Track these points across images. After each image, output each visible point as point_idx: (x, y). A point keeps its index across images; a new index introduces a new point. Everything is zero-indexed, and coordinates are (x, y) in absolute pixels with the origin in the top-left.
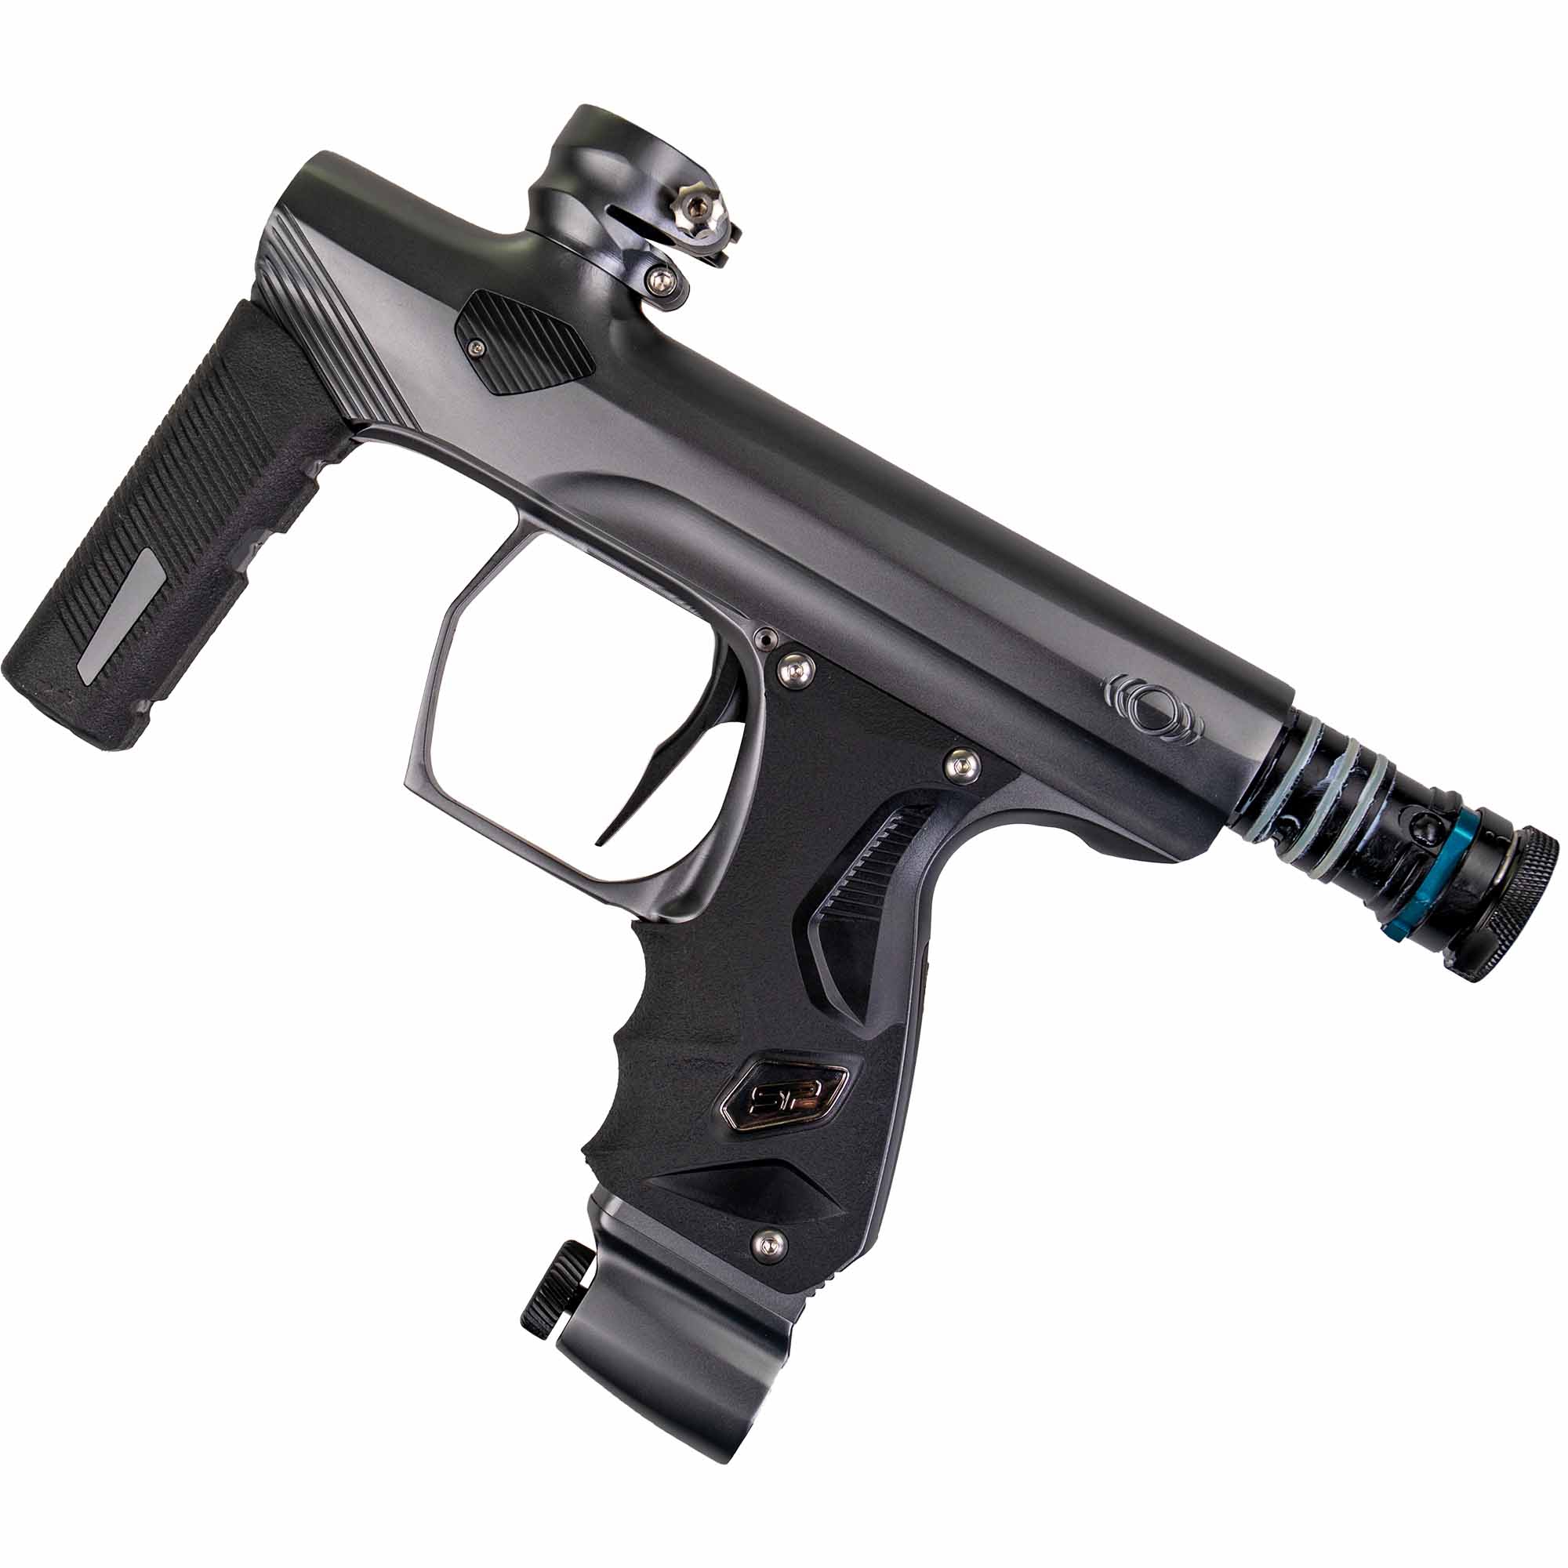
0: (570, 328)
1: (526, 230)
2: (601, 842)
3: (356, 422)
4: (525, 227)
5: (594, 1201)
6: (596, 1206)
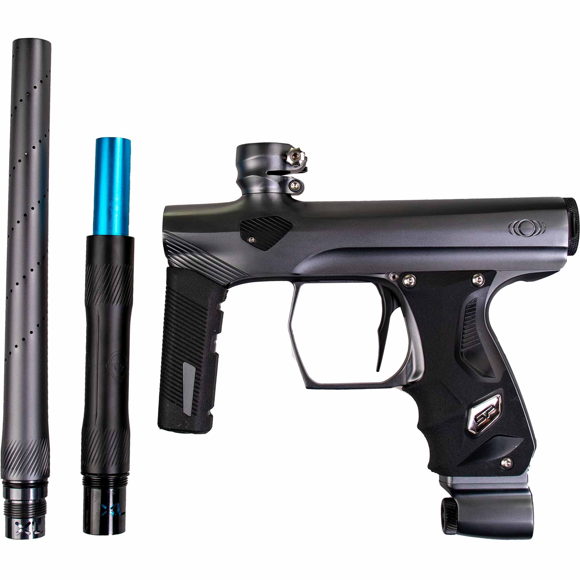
0: (277, 217)
1: (242, 195)
2: (378, 370)
3: (225, 285)
4: (242, 194)
5: (441, 482)
6: (443, 483)
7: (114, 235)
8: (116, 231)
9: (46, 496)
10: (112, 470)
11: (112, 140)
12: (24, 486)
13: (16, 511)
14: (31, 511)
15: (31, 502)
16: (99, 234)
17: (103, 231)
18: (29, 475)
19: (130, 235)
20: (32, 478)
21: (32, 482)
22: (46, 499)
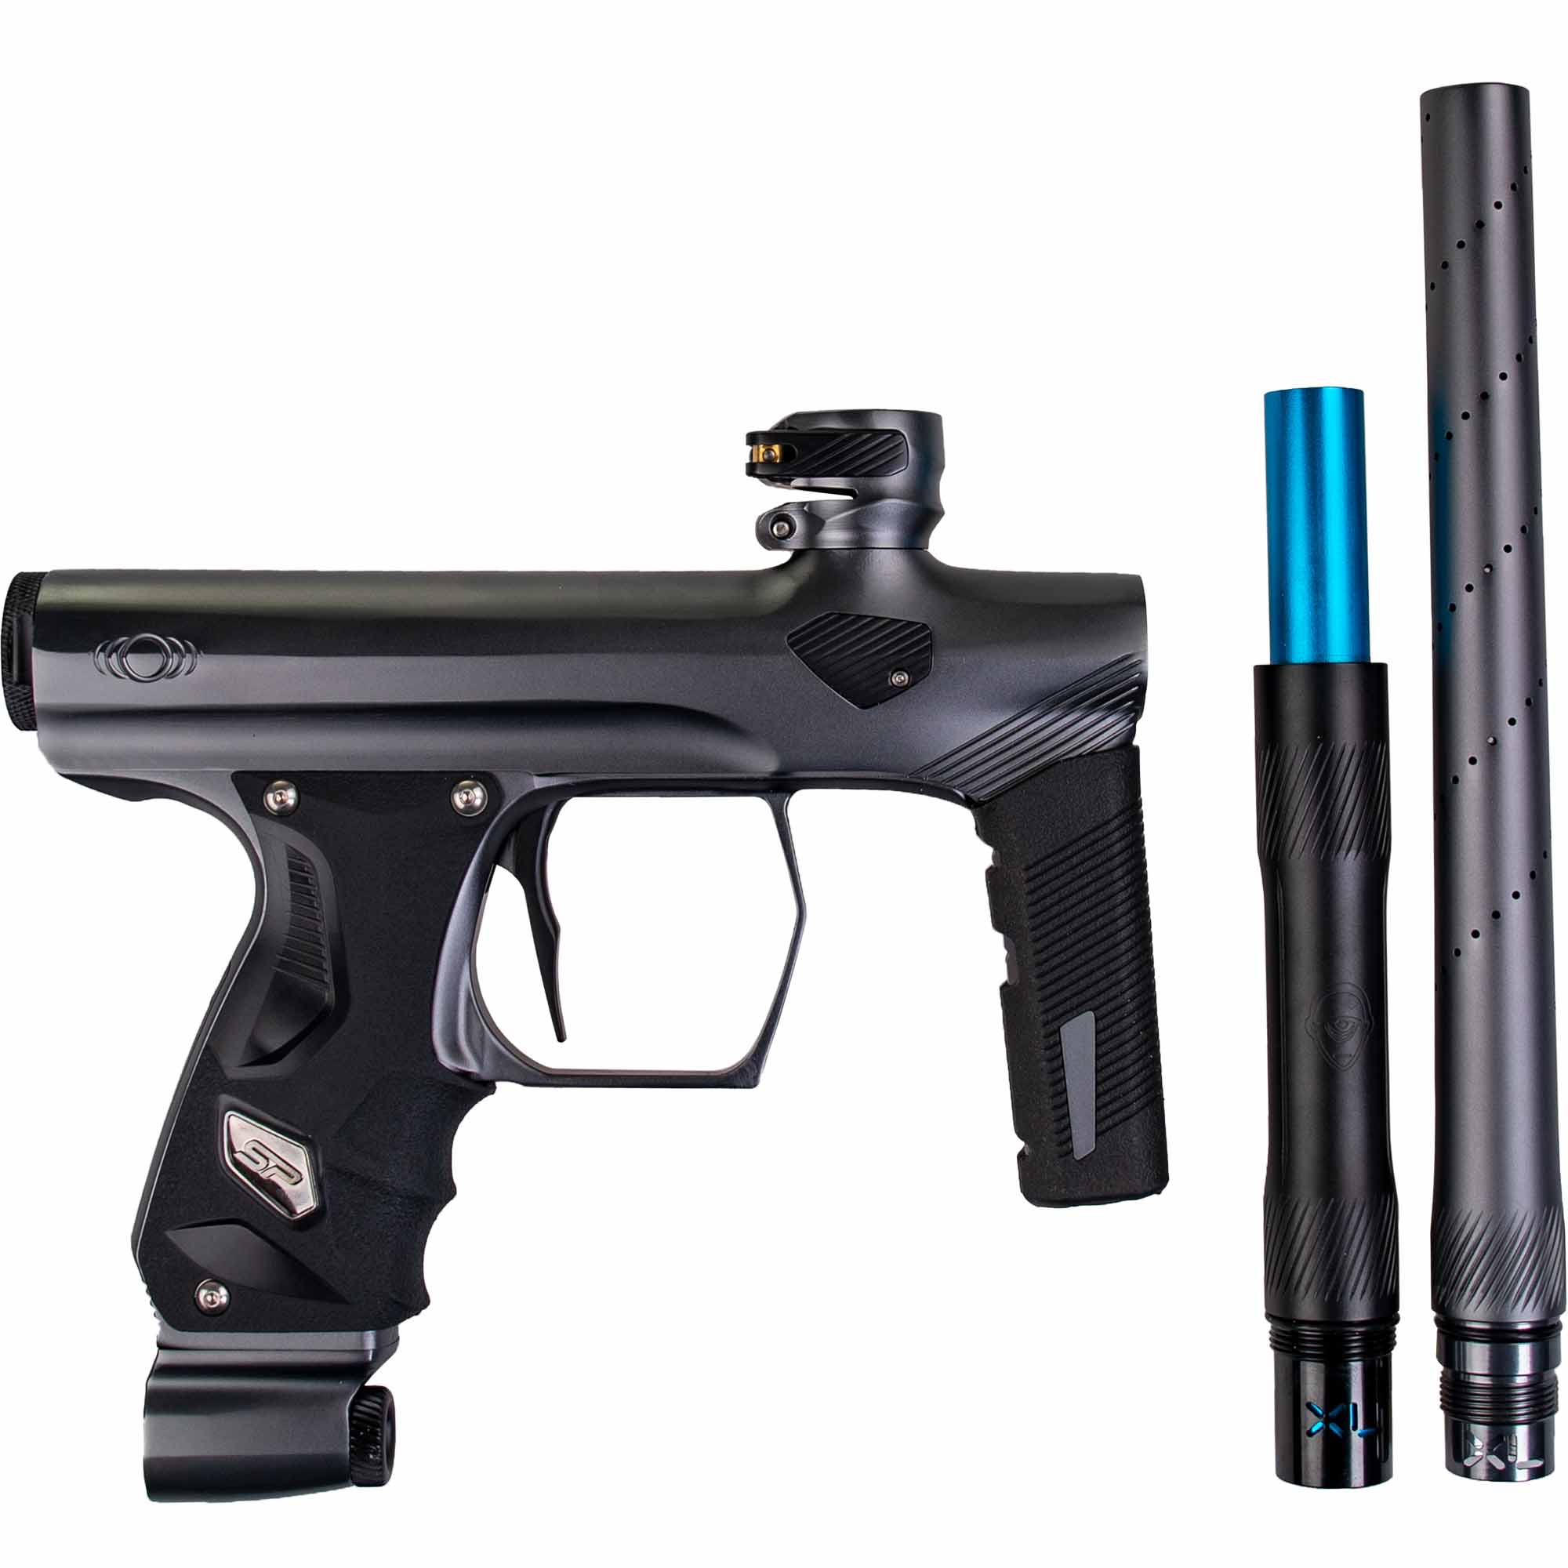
7: (1335, 663)
8: (1339, 651)
9: (1557, 1363)
10: (1359, 1310)
11: (1312, 396)
12: (1501, 1337)
13: (1480, 1405)
14: (1521, 1404)
15: (1520, 1381)
16: (1295, 662)
17: (1301, 652)
18: (1521, 1309)
19: (1375, 659)
20: (1524, 1317)
21: (1522, 1327)
22: (1558, 1371)
